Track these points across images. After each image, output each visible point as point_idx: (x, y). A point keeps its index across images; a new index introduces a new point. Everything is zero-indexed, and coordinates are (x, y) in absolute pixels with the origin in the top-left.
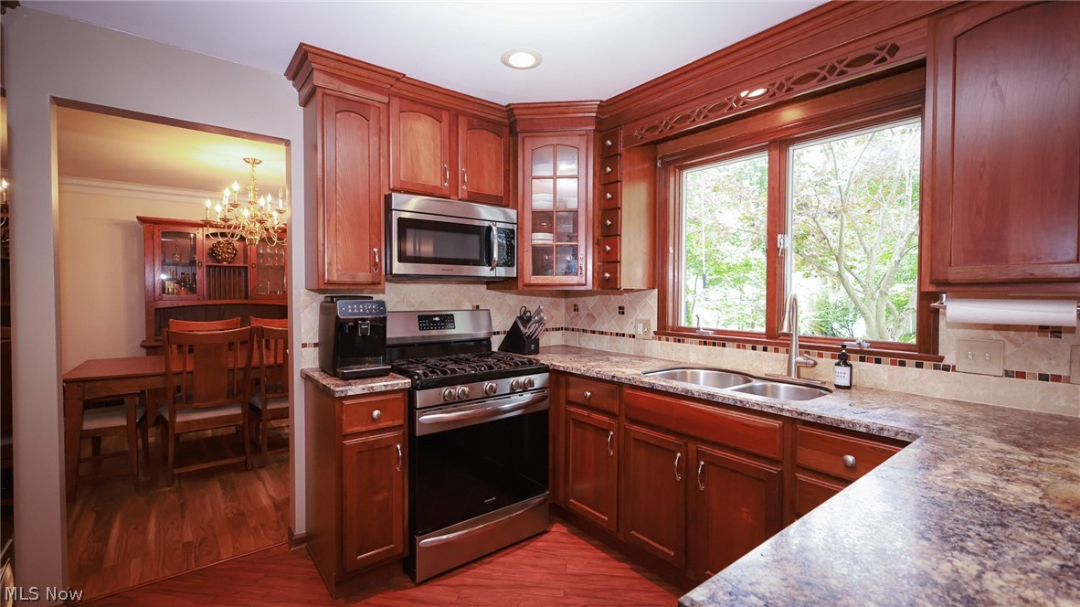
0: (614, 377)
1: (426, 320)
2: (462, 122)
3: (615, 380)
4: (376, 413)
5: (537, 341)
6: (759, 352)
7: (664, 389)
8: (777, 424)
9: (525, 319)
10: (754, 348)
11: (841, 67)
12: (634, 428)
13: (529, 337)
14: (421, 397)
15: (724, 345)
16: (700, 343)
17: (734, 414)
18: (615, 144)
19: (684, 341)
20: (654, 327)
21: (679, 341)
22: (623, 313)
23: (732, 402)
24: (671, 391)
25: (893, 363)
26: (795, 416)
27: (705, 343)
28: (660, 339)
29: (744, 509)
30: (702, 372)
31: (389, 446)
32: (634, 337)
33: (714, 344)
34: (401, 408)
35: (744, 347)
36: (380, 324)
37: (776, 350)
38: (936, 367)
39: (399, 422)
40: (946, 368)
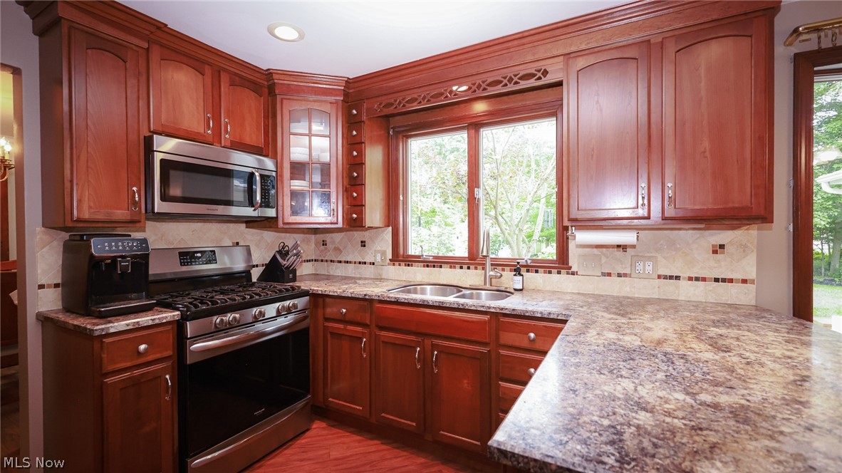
0: (365, 295)
1: (187, 256)
2: (225, 79)
3: (367, 297)
4: (142, 347)
5: (294, 271)
6: (465, 270)
7: (406, 301)
8: (486, 318)
9: (284, 253)
10: (461, 268)
11: (516, 79)
12: (383, 333)
13: (288, 268)
14: (190, 328)
15: (441, 267)
16: (424, 266)
17: (457, 314)
18: (359, 113)
19: (412, 265)
20: (389, 256)
21: (409, 265)
22: (364, 246)
23: (456, 306)
24: (412, 302)
25: (545, 272)
26: (498, 311)
27: (428, 266)
28: (394, 265)
29: (465, 381)
30: (429, 287)
31: (157, 377)
32: (373, 264)
33: (434, 266)
34: (170, 339)
35: (455, 267)
36: (141, 261)
37: (476, 268)
38: (568, 273)
39: (169, 353)
40: (573, 274)
